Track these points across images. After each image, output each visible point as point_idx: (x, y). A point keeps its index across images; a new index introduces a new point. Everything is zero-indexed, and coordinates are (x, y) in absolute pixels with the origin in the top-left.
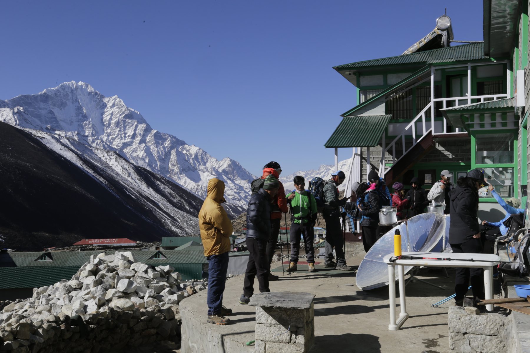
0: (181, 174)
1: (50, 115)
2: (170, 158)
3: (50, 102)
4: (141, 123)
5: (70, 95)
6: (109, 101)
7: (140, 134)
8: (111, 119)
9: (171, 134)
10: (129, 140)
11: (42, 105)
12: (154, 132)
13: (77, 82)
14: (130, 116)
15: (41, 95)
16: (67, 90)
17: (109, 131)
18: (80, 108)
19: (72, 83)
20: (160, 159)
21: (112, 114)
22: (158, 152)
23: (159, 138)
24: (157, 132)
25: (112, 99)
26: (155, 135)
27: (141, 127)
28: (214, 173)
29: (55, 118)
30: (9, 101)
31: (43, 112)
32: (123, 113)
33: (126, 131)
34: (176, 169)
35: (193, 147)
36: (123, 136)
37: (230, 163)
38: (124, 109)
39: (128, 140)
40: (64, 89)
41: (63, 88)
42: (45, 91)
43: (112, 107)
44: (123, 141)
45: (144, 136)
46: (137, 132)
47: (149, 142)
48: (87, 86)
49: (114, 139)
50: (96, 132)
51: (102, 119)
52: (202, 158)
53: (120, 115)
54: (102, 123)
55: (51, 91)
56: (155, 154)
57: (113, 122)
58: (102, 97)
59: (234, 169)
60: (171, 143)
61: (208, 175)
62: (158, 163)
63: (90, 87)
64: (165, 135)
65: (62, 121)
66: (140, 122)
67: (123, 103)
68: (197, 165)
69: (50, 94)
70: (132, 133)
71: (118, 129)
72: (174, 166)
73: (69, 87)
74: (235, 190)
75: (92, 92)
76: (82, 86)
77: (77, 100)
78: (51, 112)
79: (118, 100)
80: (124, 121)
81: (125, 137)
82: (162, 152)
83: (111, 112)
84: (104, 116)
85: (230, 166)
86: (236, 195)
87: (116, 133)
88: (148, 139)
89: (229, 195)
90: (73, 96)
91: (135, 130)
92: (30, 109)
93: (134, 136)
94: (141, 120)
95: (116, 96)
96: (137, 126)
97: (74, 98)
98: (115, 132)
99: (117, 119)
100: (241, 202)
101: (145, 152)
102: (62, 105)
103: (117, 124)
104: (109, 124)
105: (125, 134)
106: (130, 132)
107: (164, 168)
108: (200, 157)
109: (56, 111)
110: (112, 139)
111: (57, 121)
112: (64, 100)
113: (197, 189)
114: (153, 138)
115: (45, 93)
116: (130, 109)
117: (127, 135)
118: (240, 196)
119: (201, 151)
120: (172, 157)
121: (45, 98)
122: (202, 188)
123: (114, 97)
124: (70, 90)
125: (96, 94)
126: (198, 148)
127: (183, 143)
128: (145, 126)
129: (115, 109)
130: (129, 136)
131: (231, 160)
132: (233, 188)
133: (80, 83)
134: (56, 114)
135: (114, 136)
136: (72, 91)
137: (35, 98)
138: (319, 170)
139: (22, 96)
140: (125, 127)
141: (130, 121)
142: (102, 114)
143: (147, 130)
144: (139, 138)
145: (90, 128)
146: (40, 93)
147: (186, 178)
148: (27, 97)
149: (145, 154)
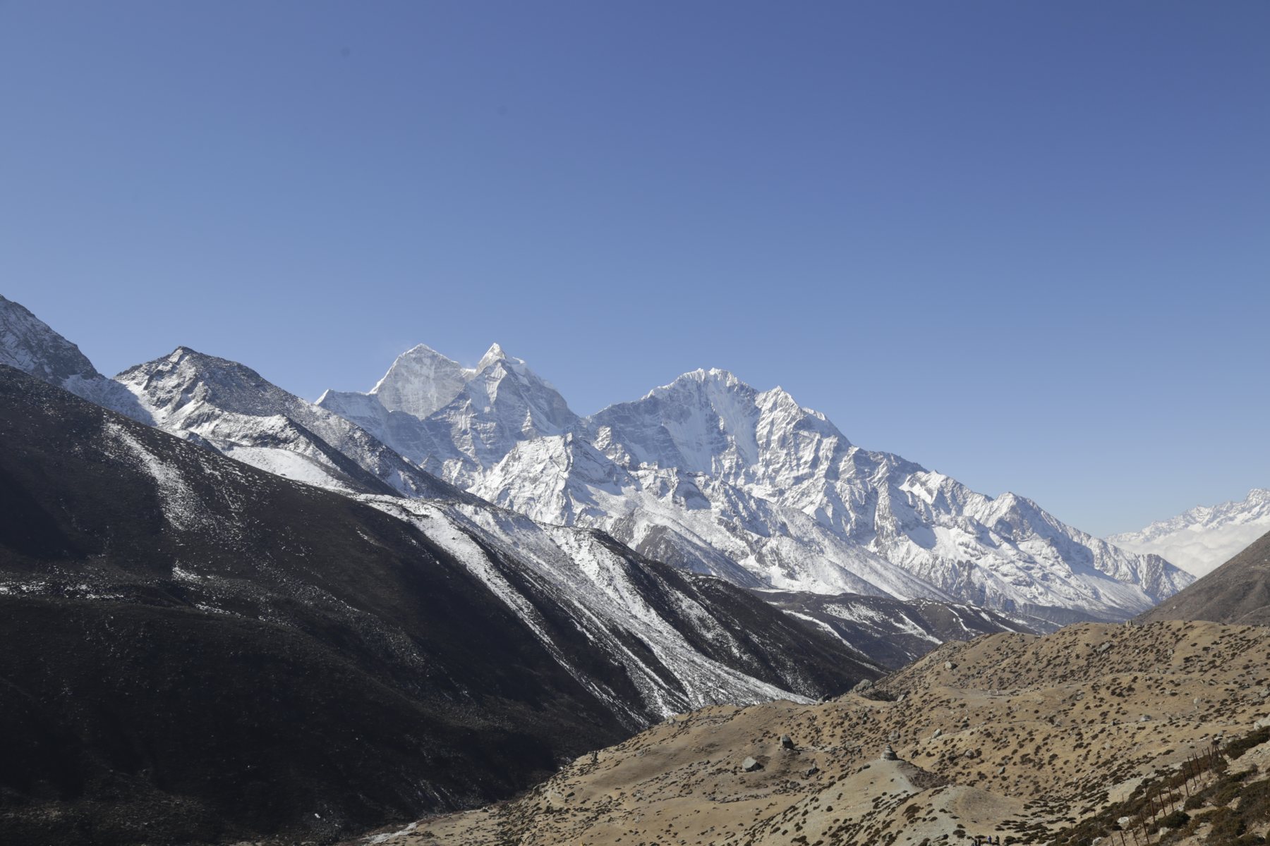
0: (899, 535)
1: (662, 437)
2: (876, 503)
3: (661, 412)
4: (828, 436)
5: (696, 395)
6: (764, 401)
7: (827, 458)
8: (770, 432)
9: (887, 451)
10: (806, 470)
11: (648, 419)
12: (853, 451)
13: (707, 369)
14: (806, 424)
15: (645, 401)
16: (689, 386)
17: (768, 456)
18: (713, 418)
19: (699, 373)
20: (856, 506)
21: (772, 423)
22: (852, 493)
23: (864, 462)
24: (860, 451)
25: (771, 395)
26: (857, 458)
27: (829, 443)
28: (970, 529)
29: (671, 440)
30: (591, 417)
31: (649, 432)
32: (793, 419)
33: (801, 454)
34: (889, 526)
35: (934, 475)
36: (794, 463)
37: (1014, 503)
38: (794, 412)
39: (804, 470)
40: (685, 385)
41: (683, 383)
42: (651, 392)
43: (771, 410)
44: (795, 474)
45: (835, 461)
46: (821, 454)
47: (844, 471)
48: (725, 375)
49: (777, 472)
50: (743, 460)
51: (754, 435)
52: (954, 497)
53: (788, 424)
54: (755, 440)
55: (662, 392)
56: (846, 497)
57: (775, 437)
58: (754, 393)
59: (1023, 516)
60: (888, 470)
61: (958, 534)
62: (852, 515)
63: (730, 375)
64: (875, 455)
65: (682, 444)
66: (825, 435)
67: (791, 400)
68: (934, 514)
69: (660, 397)
70: (812, 456)
71: (785, 451)
72: (886, 518)
73: (693, 380)
74: (1020, 564)
75: (735, 385)
76: (715, 376)
77: (707, 404)
78: (664, 431)
79: (782, 394)
80: (796, 435)
81: (798, 465)
82: (860, 494)
83: (770, 419)
84: (759, 427)
85: (1013, 509)
86: (1021, 574)
87: (782, 459)
88: (842, 466)
89: (1006, 575)
90: (700, 396)
91: (817, 450)
92: (628, 429)
93: (815, 463)
94: (828, 430)
95: (779, 388)
96: (820, 442)
97: (703, 400)
98: (778, 457)
99: (782, 432)
100: (1033, 588)
101: (826, 494)
102: (683, 415)
103: (783, 442)
104: (768, 443)
105: (799, 459)
106: (808, 455)
107: (866, 524)
108: (948, 495)
109: (673, 428)
110: (774, 471)
111: (673, 446)
112: (685, 406)
113: (933, 566)
114: (852, 462)
115: (651, 396)
116: (806, 410)
117: (802, 461)
118: (1030, 576)
119: (951, 482)
120: (880, 500)
121: (653, 404)
122: (943, 563)
123: (775, 390)
124: (695, 387)
125: (742, 388)
126: (943, 477)
127: (916, 468)
128: (835, 440)
129: (779, 414)
130: (806, 463)
131: (1016, 498)
132: (1014, 558)
133: (713, 372)
134: (672, 432)
135: (778, 466)
136: (699, 387)
137: (636, 407)
138: (1246, 500)
139: (614, 406)
140: (797, 446)
141: (806, 433)
142: (755, 426)
143: (840, 449)
144: (824, 466)
145: (733, 453)
146: (643, 399)
147: (911, 542)
148: (622, 407)
149: (826, 499)
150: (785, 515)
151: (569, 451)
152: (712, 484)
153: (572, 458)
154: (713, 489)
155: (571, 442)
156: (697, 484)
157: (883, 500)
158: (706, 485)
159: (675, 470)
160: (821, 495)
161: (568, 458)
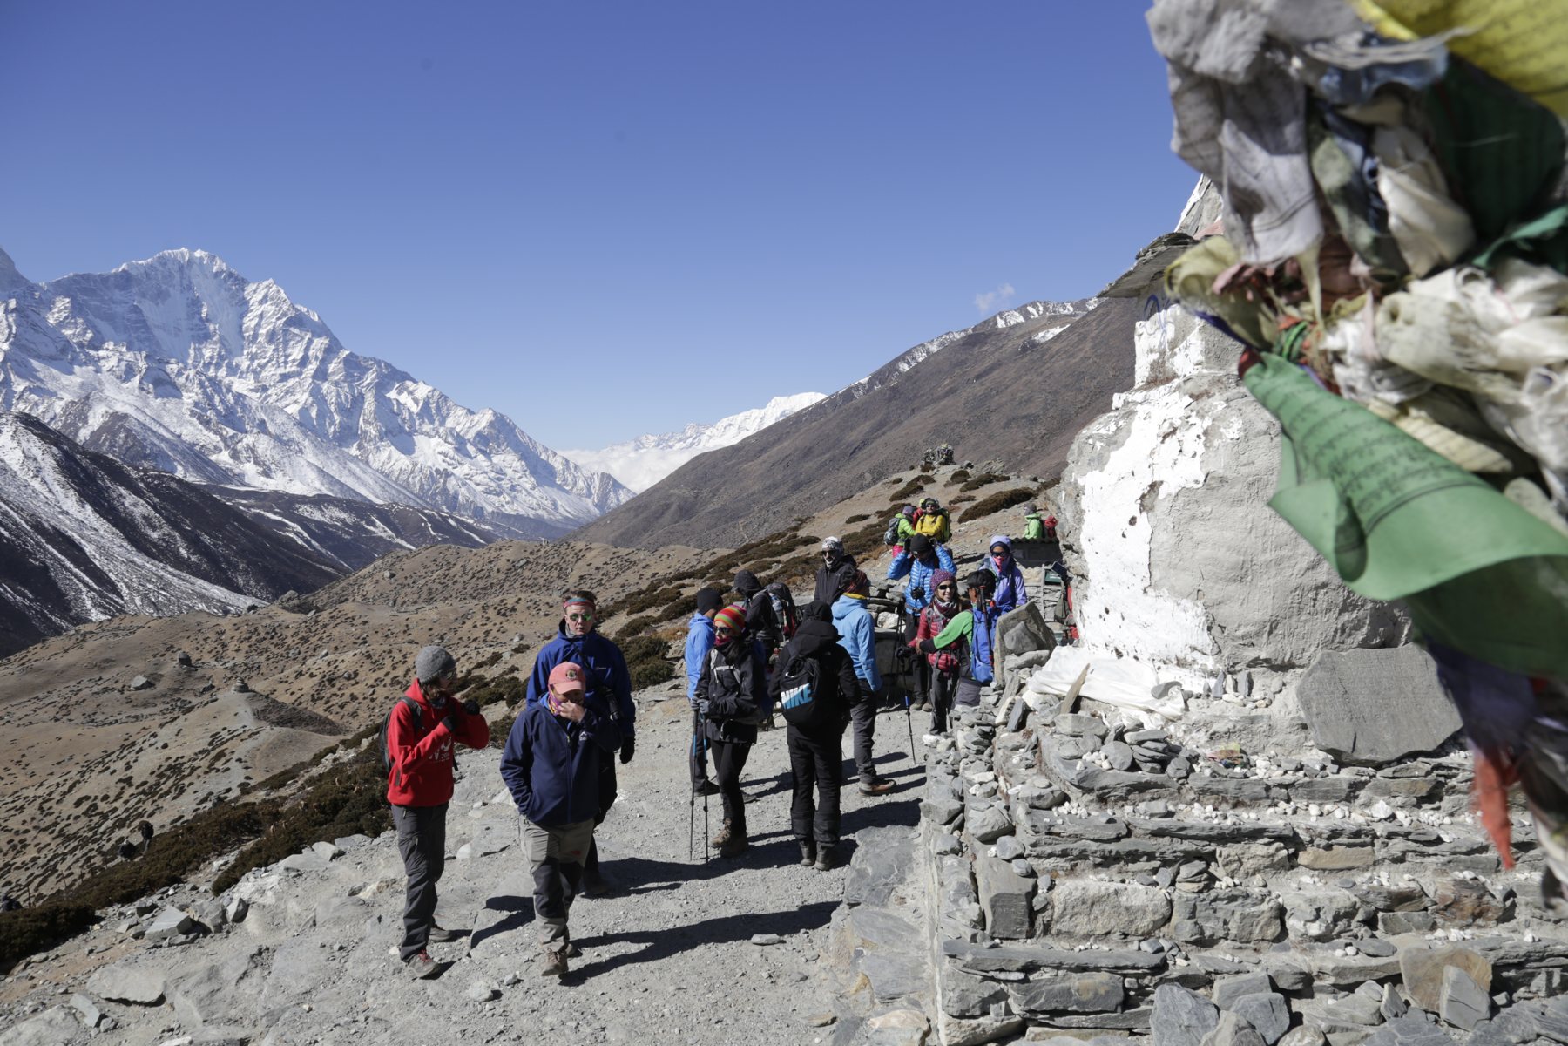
0: (381, 440)
1: (134, 316)
2: (362, 408)
3: (135, 290)
4: (320, 336)
5: (177, 276)
6: (254, 293)
7: (317, 358)
8: (258, 325)
9: (379, 357)
10: (294, 369)
11: (118, 295)
12: (344, 353)
13: (192, 249)
14: (298, 321)
15: (116, 275)
16: (170, 265)
17: (254, 350)
18: (195, 304)
19: (182, 253)
20: (341, 409)
21: (261, 316)
22: (338, 395)
23: (354, 366)
24: (351, 355)
25: (262, 286)
26: (347, 361)
27: (320, 343)
28: (450, 439)
29: (144, 321)
30: (47, 284)
31: (119, 309)
32: (284, 314)
33: (289, 351)
34: (372, 431)
35: (421, 384)
36: (282, 359)
37: (493, 418)
38: (285, 307)
39: (291, 368)
40: (165, 264)
41: (163, 261)
42: (124, 266)
43: (261, 302)
44: (282, 370)
45: (324, 362)
46: (310, 353)
47: (333, 373)
48: (212, 259)
49: (263, 367)
50: (226, 351)
51: (241, 327)
52: (438, 409)
53: (278, 319)
54: (241, 332)
55: (137, 267)
56: (332, 399)
57: (263, 331)
58: (242, 283)
59: (499, 431)
60: (377, 377)
61: (439, 444)
62: (337, 417)
63: (218, 261)
64: (366, 360)
65: (158, 327)
66: (316, 334)
67: (283, 295)
68: (418, 422)
69: (134, 272)
70: (301, 354)
71: (273, 347)
72: (370, 423)
73: (175, 260)
74: (492, 475)
75: (222, 272)
76: (201, 258)
77: (190, 288)
78: (136, 310)
79: (274, 288)
80: (286, 332)
81: (286, 362)
82: (347, 397)
83: (259, 312)
84: (246, 319)
85: (491, 424)
86: (493, 484)
87: (268, 355)
88: (332, 367)
89: (478, 484)
90: (182, 278)
91: (307, 349)
92: (93, 303)
93: (304, 362)
94: (320, 330)
95: (271, 281)
96: (310, 342)
97: (185, 282)
98: (265, 352)
99: (271, 327)
100: (501, 498)
101: (311, 395)
102: (161, 296)
103: (271, 337)
104: (255, 336)
105: (287, 356)
106: (296, 353)
107: (350, 428)
108: (433, 406)
109: (147, 307)
110: (259, 365)
111: (147, 328)
112: (164, 287)
113: (412, 472)
114: (342, 365)
115: (124, 271)
116: (299, 307)
117: (291, 358)
118: (499, 486)
119: (437, 394)
120: (366, 405)
121: (125, 280)
122: (421, 470)
123: (266, 283)
124: (176, 267)
125: (230, 275)
126: (430, 388)
127: (405, 377)
128: (327, 341)
129: (269, 307)
130: (294, 361)
131: (495, 414)
132: (487, 469)
133: (198, 254)
134: (146, 313)
135: (264, 361)
136: (181, 268)
137: (104, 280)
138: (683, 432)
139: (77, 275)
140: (286, 343)
141: (296, 331)
142: (242, 316)
143: (331, 351)
144: (313, 366)
145: (215, 343)
146: (113, 271)
147: (392, 448)
148: (86, 277)
149: (311, 400)
150: (265, 411)
151: (11, 320)
152: (186, 374)
153: (14, 328)
154: (187, 379)
155: (14, 310)
156: (169, 371)
157: (369, 405)
158: (179, 374)
159: (144, 354)
160: (307, 394)
161: (10, 327)
